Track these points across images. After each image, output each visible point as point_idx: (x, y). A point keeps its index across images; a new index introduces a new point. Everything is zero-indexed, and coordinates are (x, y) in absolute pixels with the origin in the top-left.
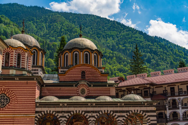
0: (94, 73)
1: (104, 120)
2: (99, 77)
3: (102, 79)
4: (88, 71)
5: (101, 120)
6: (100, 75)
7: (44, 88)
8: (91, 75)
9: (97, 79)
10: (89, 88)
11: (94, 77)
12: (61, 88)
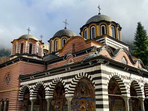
0: (81, 43)
1: (84, 89)
2: (85, 45)
3: (87, 46)
4: (77, 43)
5: (81, 89)
6: (85, 44)
7: (48, 66)
8: (79, 46)
9: (83, 48)
10: (74, 58)
11: (81, 47)
12: (57, 63)
